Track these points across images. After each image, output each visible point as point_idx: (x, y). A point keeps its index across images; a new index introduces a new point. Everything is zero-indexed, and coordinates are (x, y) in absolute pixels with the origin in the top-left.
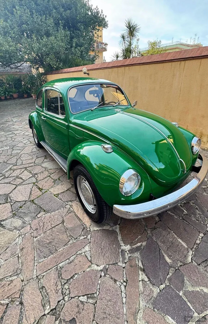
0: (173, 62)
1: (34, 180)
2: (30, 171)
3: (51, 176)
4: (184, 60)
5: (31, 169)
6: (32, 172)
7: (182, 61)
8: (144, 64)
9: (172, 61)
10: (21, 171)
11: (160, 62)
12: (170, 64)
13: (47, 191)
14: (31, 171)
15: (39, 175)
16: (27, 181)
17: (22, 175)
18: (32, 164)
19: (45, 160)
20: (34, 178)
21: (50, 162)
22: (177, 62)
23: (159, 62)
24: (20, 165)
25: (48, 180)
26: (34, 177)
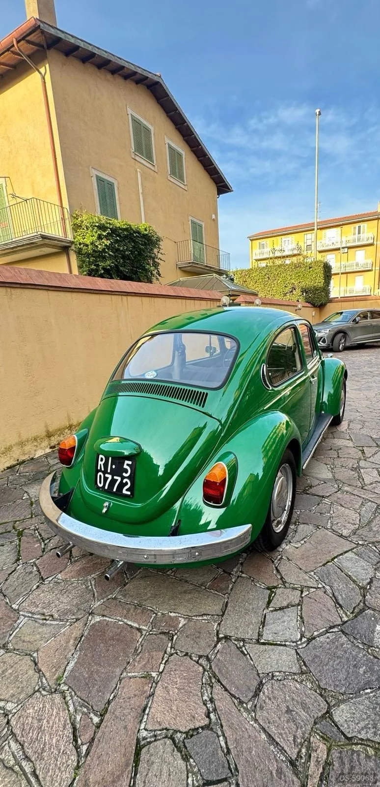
0: (114, 295)
1: (362, 463)
2: (359, 479)
3: (336, 456)
4: (125, 295)
5: (356, 480)
6: (356, 475)
7: (123, 295)
8: (61, 289)
9: (113, 293)
10: (374, 488)
11: (95, 292)
12: (108, 297)
13: (357, 447)
14: (358, 477)
15: (350, 466)
16: (373, 467)
17: (377, 480)
18: (346, 488)
19: (316, 482)
20: (360, 465)
21: (314, 474)
22: (117, 296)
23: (92, 292)
24: (370, 501)
25: (345, 454)
26: (359, 467)
